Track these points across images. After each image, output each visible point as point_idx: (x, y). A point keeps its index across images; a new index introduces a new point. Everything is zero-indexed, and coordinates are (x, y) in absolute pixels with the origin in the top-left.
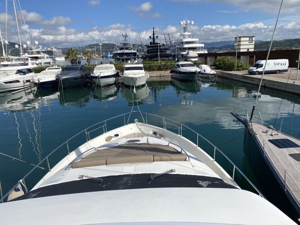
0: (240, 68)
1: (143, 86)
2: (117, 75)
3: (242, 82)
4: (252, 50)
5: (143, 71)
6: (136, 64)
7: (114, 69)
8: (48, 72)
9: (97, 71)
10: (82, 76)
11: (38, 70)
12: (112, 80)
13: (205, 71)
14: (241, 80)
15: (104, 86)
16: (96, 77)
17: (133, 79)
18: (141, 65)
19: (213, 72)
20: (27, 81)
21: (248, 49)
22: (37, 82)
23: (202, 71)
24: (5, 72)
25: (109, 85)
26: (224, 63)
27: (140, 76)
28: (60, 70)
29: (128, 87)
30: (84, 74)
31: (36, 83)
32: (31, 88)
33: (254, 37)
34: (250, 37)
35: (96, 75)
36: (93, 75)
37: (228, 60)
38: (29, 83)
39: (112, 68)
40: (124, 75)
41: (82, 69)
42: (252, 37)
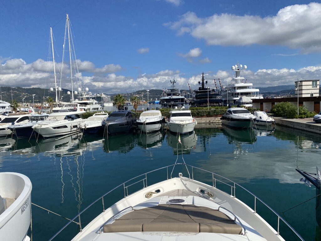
0: (303, 116)
1: (191, 133)
2: (162, 122)
3: (307, 131)
4: (318, 95)
5: (191, 117)
6: (183, 110)
7: (160, 115)
8: (95, 118)
9: (143, 117)
10: (128, 122)
11: (86, 116)
12: (158, 126)
13: (260, 118)
14: (305, 129)
15: (150, 133)
16: (141, 124)
17: (180, 126)
18: (189, 112)
19: (271, 119)
20: (75, 127)
21: (312, 94)
22: (84, 127)
23: (258, 118)
24: (55, 117)
25: (155, 132)
26: (283, 109)
27: (188, 122)
28: (107, 116)
29: (174, 134)
30: (130, 120)
31: (83, 129)
32: (77, 134)
33: (318, 80)
34: (313, 81)
35: (142, 121)
36: (139, 121)
37: (288, 107)
38: (75, 129)
39: (158, 114)
40: (171, 122)
41: (129, 114)
42: (316, 81)
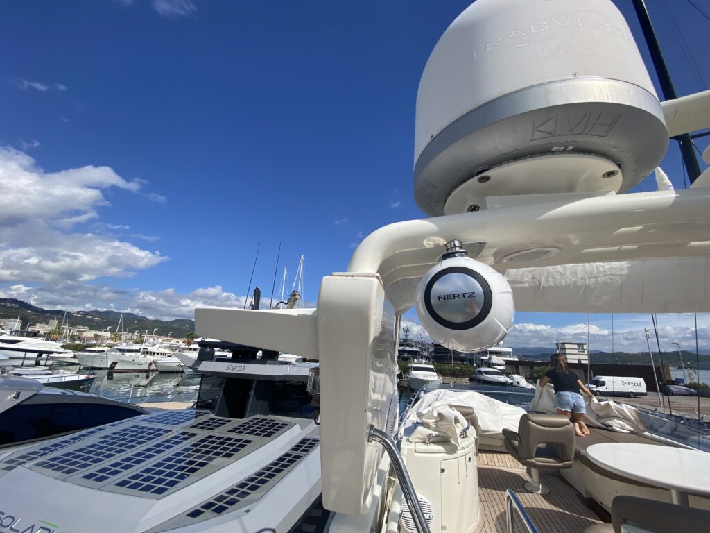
4: (587, 362)
5: (435, 374)
6: (425, 364)
13: (518, 383)
21: (579, 361)
33: (585, 344)
34: (578, 344)
40: (411, 376)
42: (583, 344)
